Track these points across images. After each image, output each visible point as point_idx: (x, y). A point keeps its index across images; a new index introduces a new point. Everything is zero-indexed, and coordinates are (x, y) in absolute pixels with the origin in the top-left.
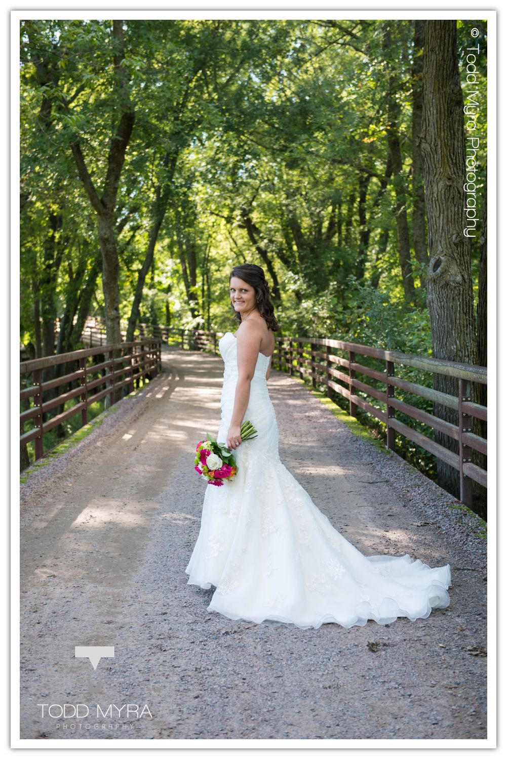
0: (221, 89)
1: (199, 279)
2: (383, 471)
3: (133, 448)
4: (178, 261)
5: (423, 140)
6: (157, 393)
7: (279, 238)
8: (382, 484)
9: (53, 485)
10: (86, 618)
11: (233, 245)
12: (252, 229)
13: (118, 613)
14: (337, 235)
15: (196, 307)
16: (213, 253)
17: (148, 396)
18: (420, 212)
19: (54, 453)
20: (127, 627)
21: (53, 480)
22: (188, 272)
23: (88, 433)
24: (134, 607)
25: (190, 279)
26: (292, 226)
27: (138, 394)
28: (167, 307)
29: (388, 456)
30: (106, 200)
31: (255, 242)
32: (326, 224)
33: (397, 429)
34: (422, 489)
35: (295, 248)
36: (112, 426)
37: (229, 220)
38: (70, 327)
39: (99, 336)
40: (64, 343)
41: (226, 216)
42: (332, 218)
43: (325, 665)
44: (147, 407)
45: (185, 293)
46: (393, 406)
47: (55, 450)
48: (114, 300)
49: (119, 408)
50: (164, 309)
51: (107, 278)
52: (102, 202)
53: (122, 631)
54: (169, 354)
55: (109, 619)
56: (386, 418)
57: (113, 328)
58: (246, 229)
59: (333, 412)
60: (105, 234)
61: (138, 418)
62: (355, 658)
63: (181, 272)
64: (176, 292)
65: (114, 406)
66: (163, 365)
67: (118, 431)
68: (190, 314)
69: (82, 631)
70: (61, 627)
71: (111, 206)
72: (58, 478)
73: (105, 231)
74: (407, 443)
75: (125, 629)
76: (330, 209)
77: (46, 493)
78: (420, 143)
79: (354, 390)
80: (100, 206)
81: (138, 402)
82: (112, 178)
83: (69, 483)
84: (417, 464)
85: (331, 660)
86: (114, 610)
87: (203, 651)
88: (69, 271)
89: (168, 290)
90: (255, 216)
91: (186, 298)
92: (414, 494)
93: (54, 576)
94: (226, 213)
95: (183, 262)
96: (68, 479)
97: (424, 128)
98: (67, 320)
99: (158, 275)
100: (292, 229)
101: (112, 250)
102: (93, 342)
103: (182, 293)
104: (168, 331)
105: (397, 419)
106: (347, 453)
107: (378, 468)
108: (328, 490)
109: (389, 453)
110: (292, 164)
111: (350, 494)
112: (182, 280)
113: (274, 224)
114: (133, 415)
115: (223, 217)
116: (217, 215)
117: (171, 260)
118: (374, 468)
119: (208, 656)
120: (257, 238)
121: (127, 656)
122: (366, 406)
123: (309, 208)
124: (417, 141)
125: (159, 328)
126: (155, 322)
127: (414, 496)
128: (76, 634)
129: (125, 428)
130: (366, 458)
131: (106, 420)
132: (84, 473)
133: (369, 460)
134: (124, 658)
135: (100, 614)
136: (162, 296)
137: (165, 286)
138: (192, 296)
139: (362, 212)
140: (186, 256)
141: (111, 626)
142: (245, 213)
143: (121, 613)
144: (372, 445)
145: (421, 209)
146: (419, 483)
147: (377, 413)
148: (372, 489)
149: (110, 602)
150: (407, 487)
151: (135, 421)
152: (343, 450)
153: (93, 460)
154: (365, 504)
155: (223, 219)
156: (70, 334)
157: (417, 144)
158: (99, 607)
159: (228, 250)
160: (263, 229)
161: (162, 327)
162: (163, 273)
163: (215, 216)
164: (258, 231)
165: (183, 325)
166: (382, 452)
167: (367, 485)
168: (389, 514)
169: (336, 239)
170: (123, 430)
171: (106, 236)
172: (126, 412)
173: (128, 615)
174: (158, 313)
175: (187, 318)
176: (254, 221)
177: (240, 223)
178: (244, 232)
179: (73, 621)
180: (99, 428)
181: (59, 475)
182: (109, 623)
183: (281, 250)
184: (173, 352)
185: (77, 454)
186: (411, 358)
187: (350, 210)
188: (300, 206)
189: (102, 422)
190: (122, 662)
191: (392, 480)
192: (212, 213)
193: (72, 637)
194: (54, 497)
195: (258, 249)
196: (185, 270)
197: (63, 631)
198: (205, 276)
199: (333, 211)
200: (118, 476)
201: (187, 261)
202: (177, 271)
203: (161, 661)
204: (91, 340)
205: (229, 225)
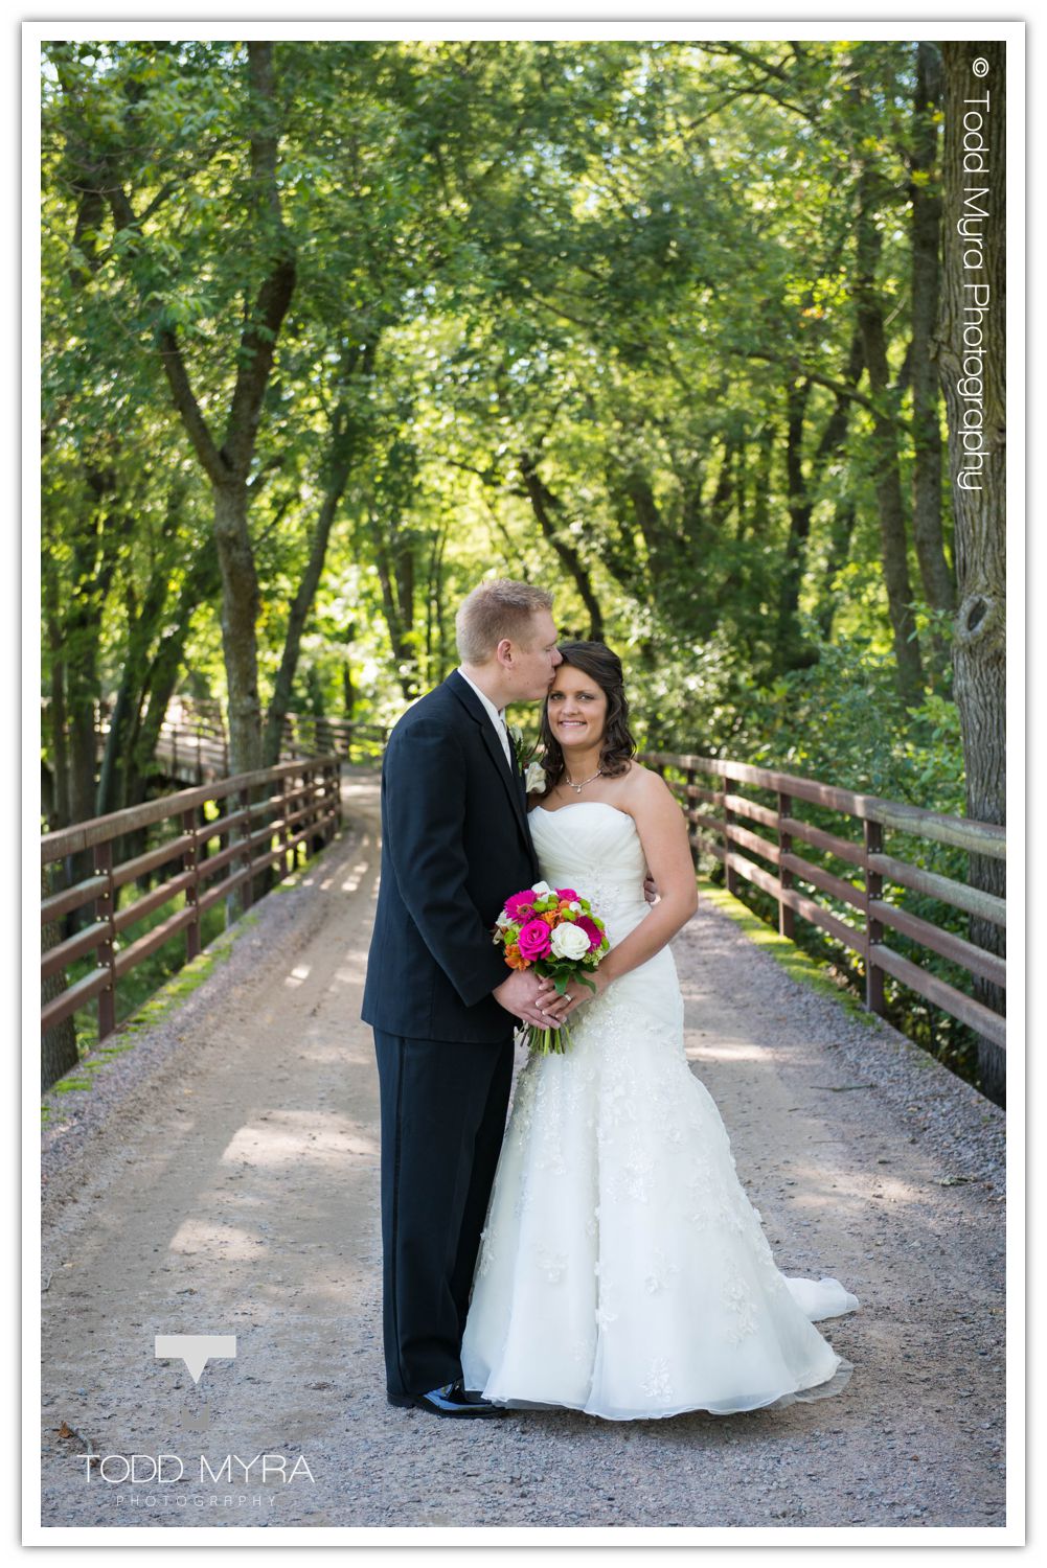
0: (474, 190)
1: (420, 611)
2: (864, 1062)
3: (308, 1010)
4: (373, 570)
5: (945, 348)
6: (344, 879)
7: (603, 516)
8: (860, 1093)
9: (153, 1094)
10: (271, 1377)
11: (499, 535)
12: (544, 502)
13: (335, 1368)
14: (736, 511)
15: (413, 676)
16: (451, 552)
17: (325, 886)
18: (931, 476)
19: (138, 1022)
20: (359, 1396)
21: (149, 1083)
22: (395, 595)
23: (205, 977)
24: (366, 1355)
25: (398, 609)
26: (632, 492)
27: (299, 882)
28: (347, 676)
29: (871, 1030)
30: (233, 453)
31: (549, 530)
32: (711, 487)
33: (888, 968)
34: (948, 1105)
35: (639, 540)
36: (255, 960)
37: (490, 478)
38: (133, 725)
39: (192, 742)
40: (120, 762)
41: (481, 469)
42: (724, 474)
43: (772, 1472)
44: (326, 914)
45: (388, 644)
46: (881, 919)
47: (139, 1016)
48: (248, 674)
49: (263, 916)
50: (339, 680)
51: (232, 625)
52: (224, 457)
53: (350, 1403)
54: (356, 783)
55: (320, 1379)
56: (864, 943)
57: (246, 735)
58: (529, 500)
59: (741, 925)
60: (230, 527)
61: (309, 941)
62: (831, 1457)
63: (379, 595)
64: (367, 642)
65: (252, 913)
66: (346, 812)
67: (269, 970)
68: (398, 689)
69: (269, 1403)
70: (224, 1396)
71: (242, 465)
72: (160, 1079)
73: (228, 521)
74: (908, 998)
75: (356, 1400)
76: (721, 453)
77: (141, 1112)
78: (938, 354)
79: (788, 879)
80: (219, 466)
81: (302, 903)
82: (245, 404)
83: (185, 1088)
84: (933, 1047)
85: (783, 1463)
86: (326, 1361)
87: (522, 1445)
88: (129, 598)
89: (349, 636)
90: (548, 471)
91: (391, 655)
92: (933, 1114)
93: (191, 1292)
94: (483, 464)
95: (383, 573)
96: (181, 1080)
97: (947, 321)
98: (127, 709)
99: (325, 602)
100: (634, 497)
101: (244, 562)
102: (179, 757)
103: (379, 646)
104: (349, 734)
105: (889, 945)
106: (780, 1021)
107: (851, 1056)
108: (746, 1107)
109: (873, 1022)
110: (633, 355)
111: (794, 1114)
112: (379, 613)
113: (593, 489)
114: (297, 932)
115: (475, 471)
116: (463, 467)
117: (355, 567)
118: (842, 1056)
119: (531, 1454)
120: (553, 518)
121: (367, 1455)
122: (814, 913)
123: (672, 452)
124: (932, 348)
125: (326, 725)
126: (318, 711)
127: (932, 1119)
128: (258, 1410)
129: (284, 964)
130: (824, 1034)
131: (238, 944)
132: (213, 1069)
133: (830, 1037)
134: (364, 1458)
135: (300, 1370)
136: (336, 649)
137: (342, 625)
138: (404, 652)
139: (793, 464)
140: (390, 560)
141: (325, 1393)
142: (527, 465)
143: (342, 1368)
144: (835, 1004)
145: (933, 470)
146: (943, 1090)
147: (838, 929)
148: (839, 1101)
149: (317, 1346)
150: (916, 1099)
151: (303, 947)
152: (771, 1016)
153: (228, 1039)
154: (828, 1137)
155: (476, 476)
156: (134, 742)
157: (932, 356)
158: (295, 1355)
159: (486, 545)
160: (566, 499)
161: (334, 720)
162: (335, 597)
163: (457, 469)
164: (554, 502)
165: (383, 716)
166: (857, 1019)
167: (829, 1094)
168: (882, 1158)
169: (733, 519)
170: (280, 968)
171: (231, 533)
172: (279, 925)
173: (358, 1372)
174: (325, 690)
175: (389, 699)
176: (545, 479)
177: (516, 486)
178: (526, 506)
179: (248, 1384)
180: (227, 963)
181: (161, 1072)
182: (321, 1387)
183: (608, 548)
184: (364, 779)
185: (188, 1024)
186: (921, 818)
187: (765, 454)
188: (651, 446)
189: (230, 949)
190: (359, 1465)
191: (882, 1083)
192: (451, 463)
193: (251, 1416)
194: (158, 1122)
195: (560, 547)
196: (388, 591)
197: (230, 1405)
198: (434, 604)
199: (727, 459)
200: (286, 1075)
201: (392, 571)
202: (369, 594)
203: (438, 1464)
204: (175, 752)
205: (488, 490)
